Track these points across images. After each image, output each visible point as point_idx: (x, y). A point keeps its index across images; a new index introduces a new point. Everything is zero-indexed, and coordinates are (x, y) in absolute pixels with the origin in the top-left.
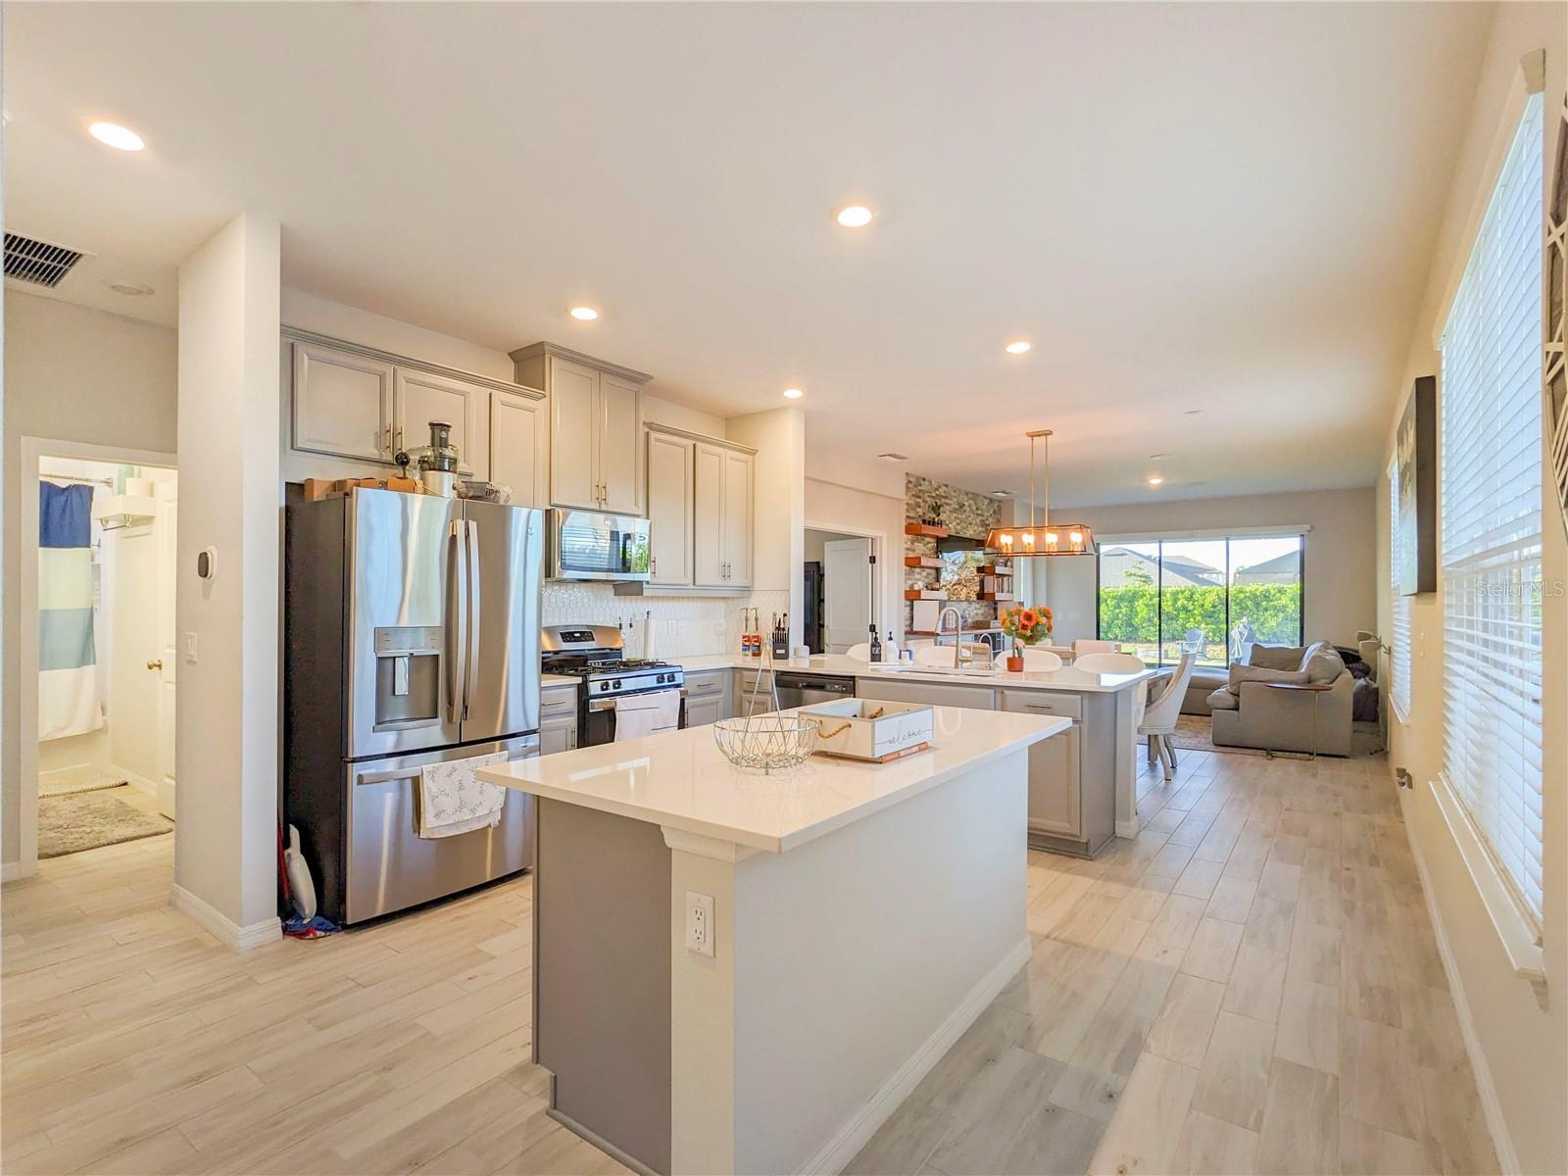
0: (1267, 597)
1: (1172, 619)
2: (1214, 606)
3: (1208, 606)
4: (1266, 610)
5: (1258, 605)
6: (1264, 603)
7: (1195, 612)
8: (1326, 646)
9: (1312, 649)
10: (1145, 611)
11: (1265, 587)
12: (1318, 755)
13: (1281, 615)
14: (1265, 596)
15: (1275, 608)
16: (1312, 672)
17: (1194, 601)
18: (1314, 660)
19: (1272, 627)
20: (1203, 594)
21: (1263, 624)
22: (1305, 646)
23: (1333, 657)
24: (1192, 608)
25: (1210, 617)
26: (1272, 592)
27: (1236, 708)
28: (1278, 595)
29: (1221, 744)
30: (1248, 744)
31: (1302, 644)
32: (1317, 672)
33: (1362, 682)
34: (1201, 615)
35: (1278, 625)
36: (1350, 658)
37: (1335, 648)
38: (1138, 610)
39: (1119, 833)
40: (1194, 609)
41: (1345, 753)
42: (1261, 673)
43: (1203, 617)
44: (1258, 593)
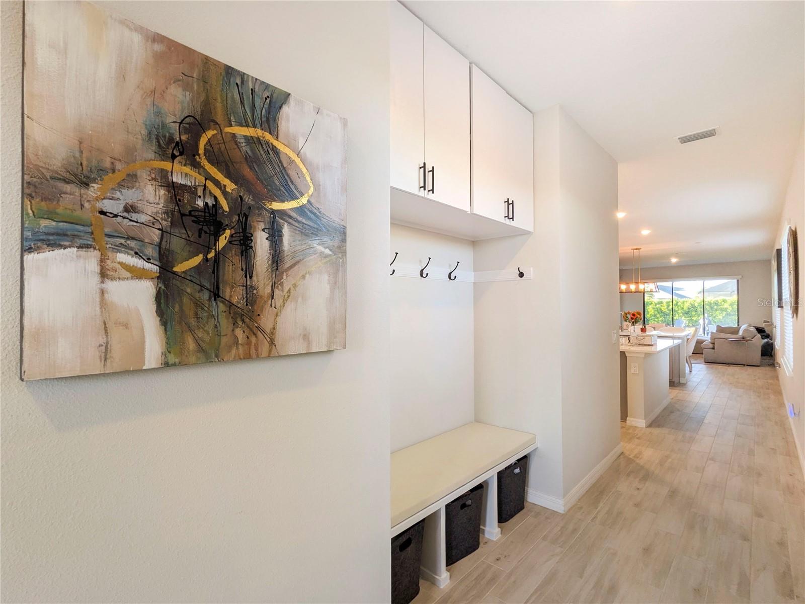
0: (716, 304)
1: (667, 315)
2: (689, 309)
3: (685, 308)
4: (716, 310)
5: (712, 308)
6: (715, 307)
7: (679, 311)
8: (750, 326)
9: (743, 327)
10: (653, 311)
11: (716, 299)
12: (747, 365)
13: (725, 313)
14: (716, 303)
15: (721, 309)
16: (744, 335)
17: (678, 306)
18: (745, 330)
19: (720, 319)
20: (684, 302)
21: (715, 317)
22: (740, 326)
23: (753, 329)
24: (677, 309)
25: (687, 314)
26: (720, 302)
27: (713, 349)
28: (723, 303)
29: (707, 362)
30: (718, 361)
31: (738, 325)
32: (746, 335)
33: (766, 340)
34: (682, 313)
35: (723, 317)
36: (760, 330)
37: (754, 327)
38: (649, 310)
39: (681, 381)
40: (678, 310)
41: (759, 365)
42: (723, 335)
43: (683, 314)
44: (712, 302)
